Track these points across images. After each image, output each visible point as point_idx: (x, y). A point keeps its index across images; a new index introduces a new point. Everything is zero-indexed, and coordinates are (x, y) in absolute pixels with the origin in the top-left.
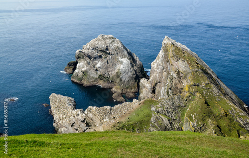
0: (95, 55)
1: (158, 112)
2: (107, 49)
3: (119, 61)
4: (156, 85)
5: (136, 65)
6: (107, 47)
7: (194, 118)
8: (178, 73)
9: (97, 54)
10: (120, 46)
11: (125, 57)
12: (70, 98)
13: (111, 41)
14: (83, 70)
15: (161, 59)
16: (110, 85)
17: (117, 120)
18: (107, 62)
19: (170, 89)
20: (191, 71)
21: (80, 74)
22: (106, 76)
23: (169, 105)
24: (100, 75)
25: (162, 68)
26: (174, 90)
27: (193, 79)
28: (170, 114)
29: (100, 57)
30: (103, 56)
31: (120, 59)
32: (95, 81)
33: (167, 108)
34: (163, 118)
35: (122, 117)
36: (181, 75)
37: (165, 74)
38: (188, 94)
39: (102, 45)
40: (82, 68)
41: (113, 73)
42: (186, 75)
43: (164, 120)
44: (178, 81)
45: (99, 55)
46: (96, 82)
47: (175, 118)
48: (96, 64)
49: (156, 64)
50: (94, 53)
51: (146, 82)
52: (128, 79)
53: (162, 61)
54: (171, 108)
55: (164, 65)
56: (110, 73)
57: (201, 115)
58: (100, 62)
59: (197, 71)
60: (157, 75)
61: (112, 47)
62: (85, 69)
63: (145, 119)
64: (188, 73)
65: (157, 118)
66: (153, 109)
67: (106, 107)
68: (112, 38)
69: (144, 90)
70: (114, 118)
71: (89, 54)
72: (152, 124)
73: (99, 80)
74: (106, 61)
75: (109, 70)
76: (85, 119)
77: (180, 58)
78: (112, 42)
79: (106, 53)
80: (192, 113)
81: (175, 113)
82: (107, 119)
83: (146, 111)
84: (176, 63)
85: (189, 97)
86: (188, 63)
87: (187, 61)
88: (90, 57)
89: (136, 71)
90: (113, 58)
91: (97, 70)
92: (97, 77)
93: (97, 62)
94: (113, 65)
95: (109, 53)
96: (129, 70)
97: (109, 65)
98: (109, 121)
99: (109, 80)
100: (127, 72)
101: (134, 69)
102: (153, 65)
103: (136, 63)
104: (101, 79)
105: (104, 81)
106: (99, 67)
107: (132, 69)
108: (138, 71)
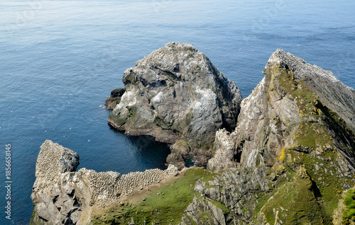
0: (154, 78)
1: (207, 195)
2: (177, 69)
3: (196, 94)
4: (242, 144)
5: (227, 105)
6: (178, 65)
7: (277, 217)
8: (279, 123)
9: (157, 77)
10: (203, 66)
11: (208, 88)
12: (70, 151)
13: (186, 55)
14: (130, 105)
15: (260, 93)
16: (171, 136)
17: (123, 199)
18: (174, 93)
19: (262, 154)
20: (300, 121)
21: (125, 112)
22: (168, 121)
23: (235, 184)
24: (157, 118)
25: (258, 111)
27: (300, 137)
28: (231, 203)
29: (163, 83)
30: (168, 82)
31: (198, 91)
32: (146, 128)
33: (230, 190)
34: (214, 208)
35: (134, 194)
36: (283, 127)
37: (262, 123)
38: (281, 167)
39: (168, 62)
40: (128, 102)
41: (181, 115)
42: (290, 128)
43: (215, 213)
44: (276, 140)
45: (161, 79)
46: (148, 130)
47: (240, 211)
48: (153, 96)
49: (249, 104)
50: (152, 76)
51: (226, 136)
52: (205, 129)
53: (261, 97)
54: (236, 190)
55: (261, 106)
56: (176, 115)
57: (294, 213)
58: (160, 93)
59: (312, 122)
60: (247, 124)
61: (187, 66)
62: (134, 103)
63: (176, 205)
64: (295, 124)
65: (201, 207)
66: (199, 187)
68: (191, 49)
69: (218, 151)
70: (118, 195)
71: (144, 77)
72: (188, 217)
73: (154, 126)
74: (171, 91)
75: (176, 108)
76: (73, 191)
77: (285, 94)
78: (188, 58)
79: (175, 77)
80: (275, 206)
81: (245, 202)
82: (103, 196)
83: (183, 190)
84: (279, 102)
85: (283, 172)
86: (298, 104)
87: (298, 99)
88: (144, 83)
89: (224, 116)
90: (187, 87)
91: (153, 108)
92: (153, 120)
93: (156, 92)
94: (183, 100)
95: (180, 77)
96: (211, 112)
97: (176, 99)
98: (107, 200)
99: (172, 127)
100: (206, 115)
101: (221, 112)
102: (244, 104)
103: (231, 101)
104: (157, 125)
105: (163, 129)
106: (156, 103)
107: (218, 110)
108: (230, 115)
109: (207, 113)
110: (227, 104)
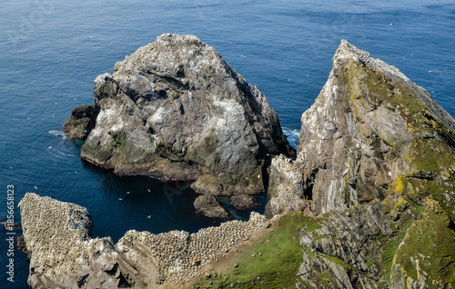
0: (147, 88)
1: (320, 250)
2: (181, 74)
3: (214, 108)
4: (313, 175)
5: (259, 120)
6: (181, 66)
7: (418, 268)
8: (376, 141)
9: (152, 86)
10: (218, 67)
11: (229, 97)
12: (77, 207)
13: (191, 52)
14: (114, 129)
15: (329, 102)
16: (187, 172)
17: (206, 268)
18: (182, 108)
19: (354, 186)
20: (411, 137)
21: (107, 141)
22: (178, 149)
23: (348, 230)
24: (160, 146)
25: (332, 128)
26: (365, 190)
27: (418, 159)
28: (351, 256)
29: (162, 94)
30: (170, 93)
31: (217, 103)
32: (145, 162)
33: (345, 239)
34: (333, 265)
35: (219, 260)
36: (384, 147)
37: (339, 144)
38: (401, 201)
39: (167, 63)
40: (110, 126)
41: (196, 139)
42: (397, 147)
43: (336, 273)
44: (374, 166)
45: (158, 89)
46: (148, 165)
47: (364, 266)
48: (151, 114)
49: (314, 118)
50: (144, 85)
51: (288, 166)
52: (238, 157)
53: (331, 109)
54: (354, 238)
55: (336, 120)
56: (188, 139)
57: (439, 260)
58: (161, 110)
59: (428, 138)
60: (319, 147)
61: (194, 69)
62: (121, 126)
63: (283, 268)
64: (404, 143)
65: (316, 266)
66: (306, 240)
67: (175, 233)
68: (195, 43)
69: (281, 187)
70: (198, 263)
71: (132, 87)
72: (303, 282)
73: (157, 158)
74: (177, 105)
75: (187, 130)
76: (116, 266)
77: (380, 102)
78: (194, 56)
79: (179, 84)
80: (411, 254)
81: (367, 253)
82: (177, 268)
83: (286, 246)
84: (371, 114)
85: (406, 208)
86: (403, 114)
87: (400, 109)
88: (133, 95)
89: (259, 136)
90: (199, 99)
91: (151, 131)
92: (153, 149)
93: (154, 108)
94: (196, 118)
95: (187, 84)
96: (242, 132)
97: (185, 116)
98: (184, 272)
99: (185, 158)
100: (235, 137)
101: (254, 131)
102: (307, 118)
103: (261, 114)
104: (162, 156)
105: (172, 161)
106: (157, 124)
107: (249, 129)
108: (265, 134)
109: (236, 134)
110: (258, 118)
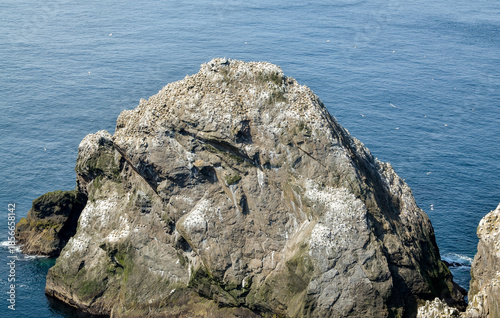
0: (179, 162)
2: (244, 136)
3: (307, 203)
5: (393, 230)
6: (245, 122)
10: (317, 124)
11: (337, 184)
13: (266, 95)
14: (112, 238)
18: (244, 203)
21: (97, 261)
22: (234, 281)
24: (200, 274)
29: (207, 174)
30: (223, 173)
31: (312, 194)
32: (169, 303)
39: (217, 114)
40: (105, 231)
41: (270, 264)
45: (199, 163)
46: (176, 310)
48: (183, 213)
50: (173, 156)
52: (350, 302)
56: (254, 263)
58: (203, 204)
61: (270, 127)
62: (125, 234)
68: (275, 78)
71: (151, 159)
73: (193, 297)
74: (234, 196)
75: (252, 245)
78: (271, 102)
79: (241, 156)
88: (150, 173)
89: (390, 259)
90: (277, 185)
91: (183, 244)
92: (186, 279)
93: (189, 200)
94: (271, 222)
95: (257, 155)
96: (360, 252)
97: (249, 218)
99: (248, 300)
100: (346, 261)
101: (384, 250)
102: (490, 229)
103: (398, 219)
104: (202, 294)
105: (222, 305)
106: (196, 231)
107: (374, 246)
108: (405, 259)
109: (348, 257)
110: (393, 226)
